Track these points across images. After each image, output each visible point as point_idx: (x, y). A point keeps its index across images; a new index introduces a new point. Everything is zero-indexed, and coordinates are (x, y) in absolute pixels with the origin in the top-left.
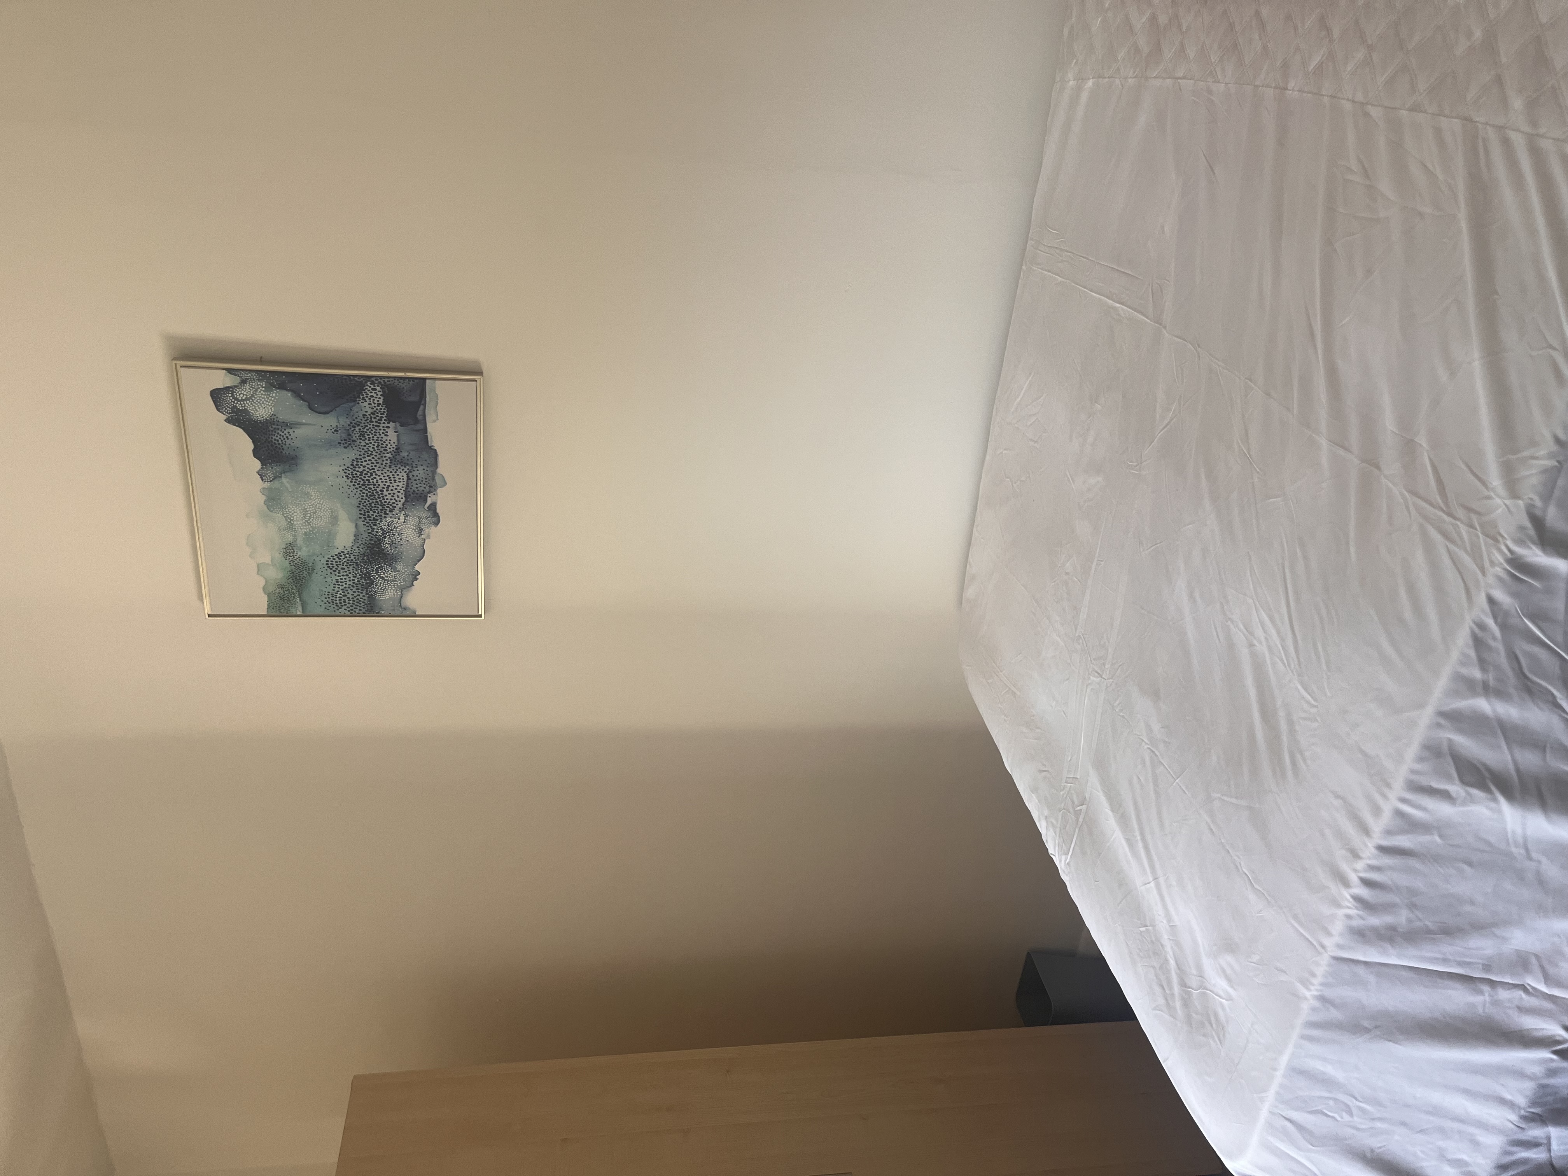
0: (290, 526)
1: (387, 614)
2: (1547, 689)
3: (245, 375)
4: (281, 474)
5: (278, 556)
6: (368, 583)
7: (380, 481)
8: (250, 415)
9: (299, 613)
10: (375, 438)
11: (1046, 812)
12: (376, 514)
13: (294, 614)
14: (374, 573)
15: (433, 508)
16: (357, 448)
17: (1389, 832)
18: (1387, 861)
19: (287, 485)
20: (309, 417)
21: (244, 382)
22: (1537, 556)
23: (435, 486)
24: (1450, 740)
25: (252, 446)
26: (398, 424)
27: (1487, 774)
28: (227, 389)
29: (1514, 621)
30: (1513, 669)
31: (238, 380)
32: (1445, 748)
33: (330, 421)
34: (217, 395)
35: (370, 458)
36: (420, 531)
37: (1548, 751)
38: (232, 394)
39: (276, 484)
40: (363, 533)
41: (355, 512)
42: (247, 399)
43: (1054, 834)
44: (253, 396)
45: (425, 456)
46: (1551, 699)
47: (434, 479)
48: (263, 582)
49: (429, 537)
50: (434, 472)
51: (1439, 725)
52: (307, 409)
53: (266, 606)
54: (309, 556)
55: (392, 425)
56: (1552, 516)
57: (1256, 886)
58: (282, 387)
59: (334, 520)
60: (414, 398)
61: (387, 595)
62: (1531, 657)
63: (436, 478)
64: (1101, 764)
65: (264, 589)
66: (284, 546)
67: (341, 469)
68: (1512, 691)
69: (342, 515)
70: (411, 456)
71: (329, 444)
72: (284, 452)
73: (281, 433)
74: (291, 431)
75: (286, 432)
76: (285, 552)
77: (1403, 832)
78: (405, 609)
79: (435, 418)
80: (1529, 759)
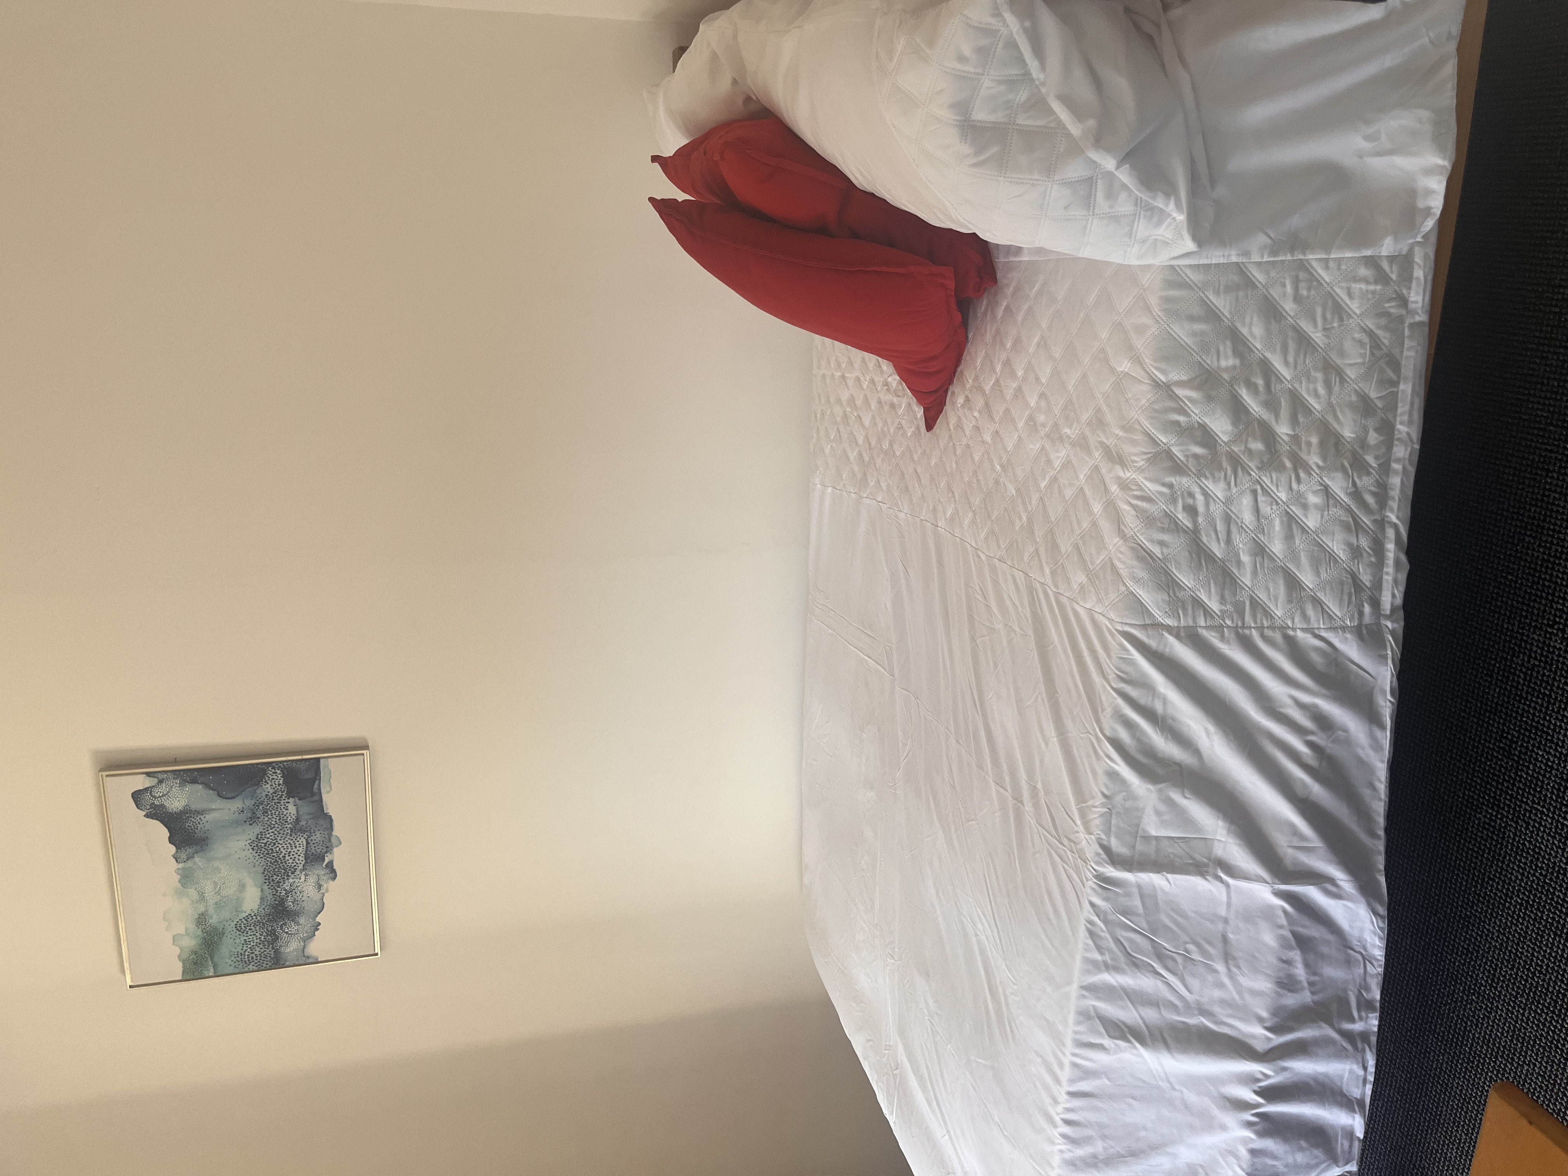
0: (202, 898)
1: (291, 964)
2: (1147, 962)
3: (160, 776)
4: (194, 854)
5: (192, 926)
6: (273, 938)
7: (282, 849)
8: (166, 809)
9: (211, 974)
10: (277, 813)
11: (876, 1077)
12: (278, 878)
13: (207, 975)
14: (279, 930)
15: (330, 866)
16: (260, 824)
17: (1072, 1081)
18: (1077, 1103)
19: (200, 864)
20: (219, 803)
21: (161, 782)
22: (1112, 872)
23: (332, 846)
24: (1094, 1006)
25: (168, 835)
26: (297, 799)
27: (1126, 1030)
28: (146, 789)
29: (1111, 917)
30: (1121, 951)
31: (156, 780)
32: (1092, 1013)
33: (236, 805)
34: (137, 797)
35: (273, 830)
36: (320, 887)
37: (1162, 1008)
38: (151, 793)
39: (189, 864)
40: (268, 895)
41: (260, 879)
42: (163, 796)
43: (883, 1096)
44: (168, 792)
45: (321, 822)
46: (1152, 969)
47: (330, 841)
48: (177, 951)
49: (327, 891)
50: (330, 835)
51: (1084, 996)
52: (216, 797)
53: (181, 972)
54: (219, 922)
55: (291, 800)
56: (1115, 844)
57: (1005, 1133)
58: (194, 781)
59: (242, 887)
60: (310, 776)
61: (291, 947)
62: (1130, 941)
63: (332, 840)
64: (902, 1033)
65: (179, 957)
66: (197, 916)
67: (247, 843)
68: (1126, 967)
69: (249, 882)
70: (309, 824)
71: (237, 823)
72: (196, 836)
73: (193, 820)
74: (202, 817)
75: (197, 818)
76: (198, 922)
77: (1081, 1079)
78: (308, 957)
79: (329, 789)
80: (1151, 1014)
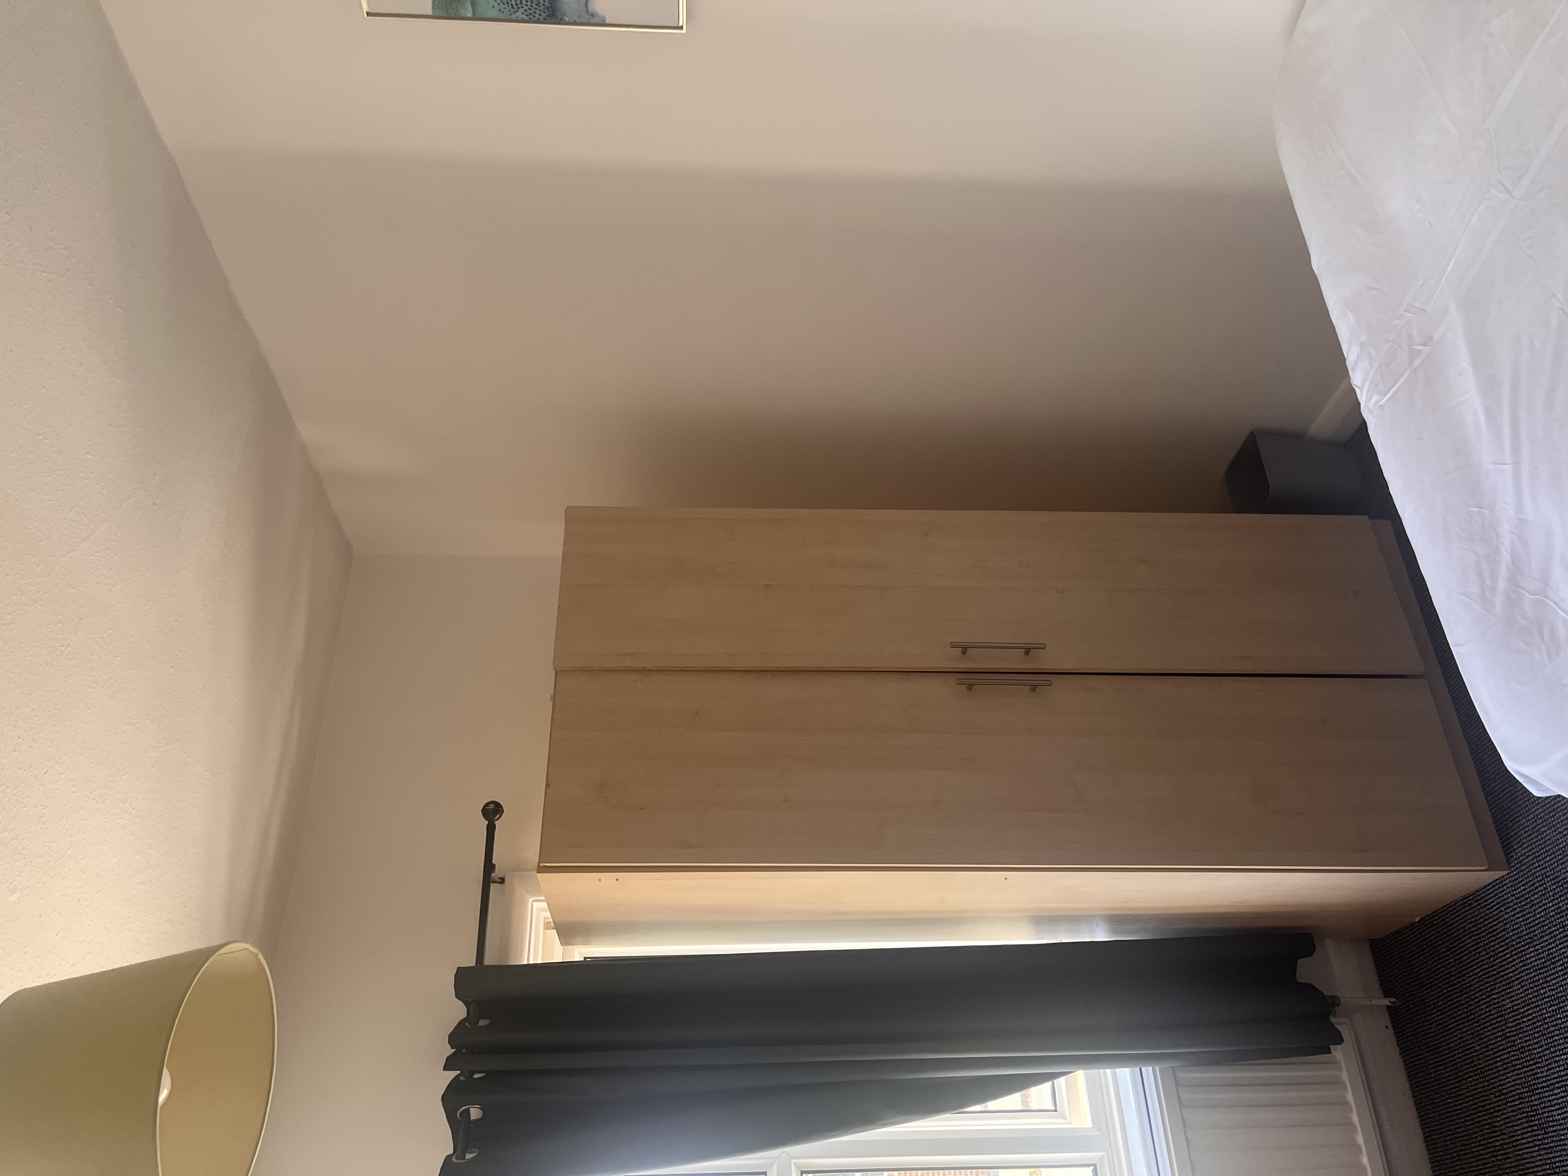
11: (1363, 339)
43: (1368, 366)
